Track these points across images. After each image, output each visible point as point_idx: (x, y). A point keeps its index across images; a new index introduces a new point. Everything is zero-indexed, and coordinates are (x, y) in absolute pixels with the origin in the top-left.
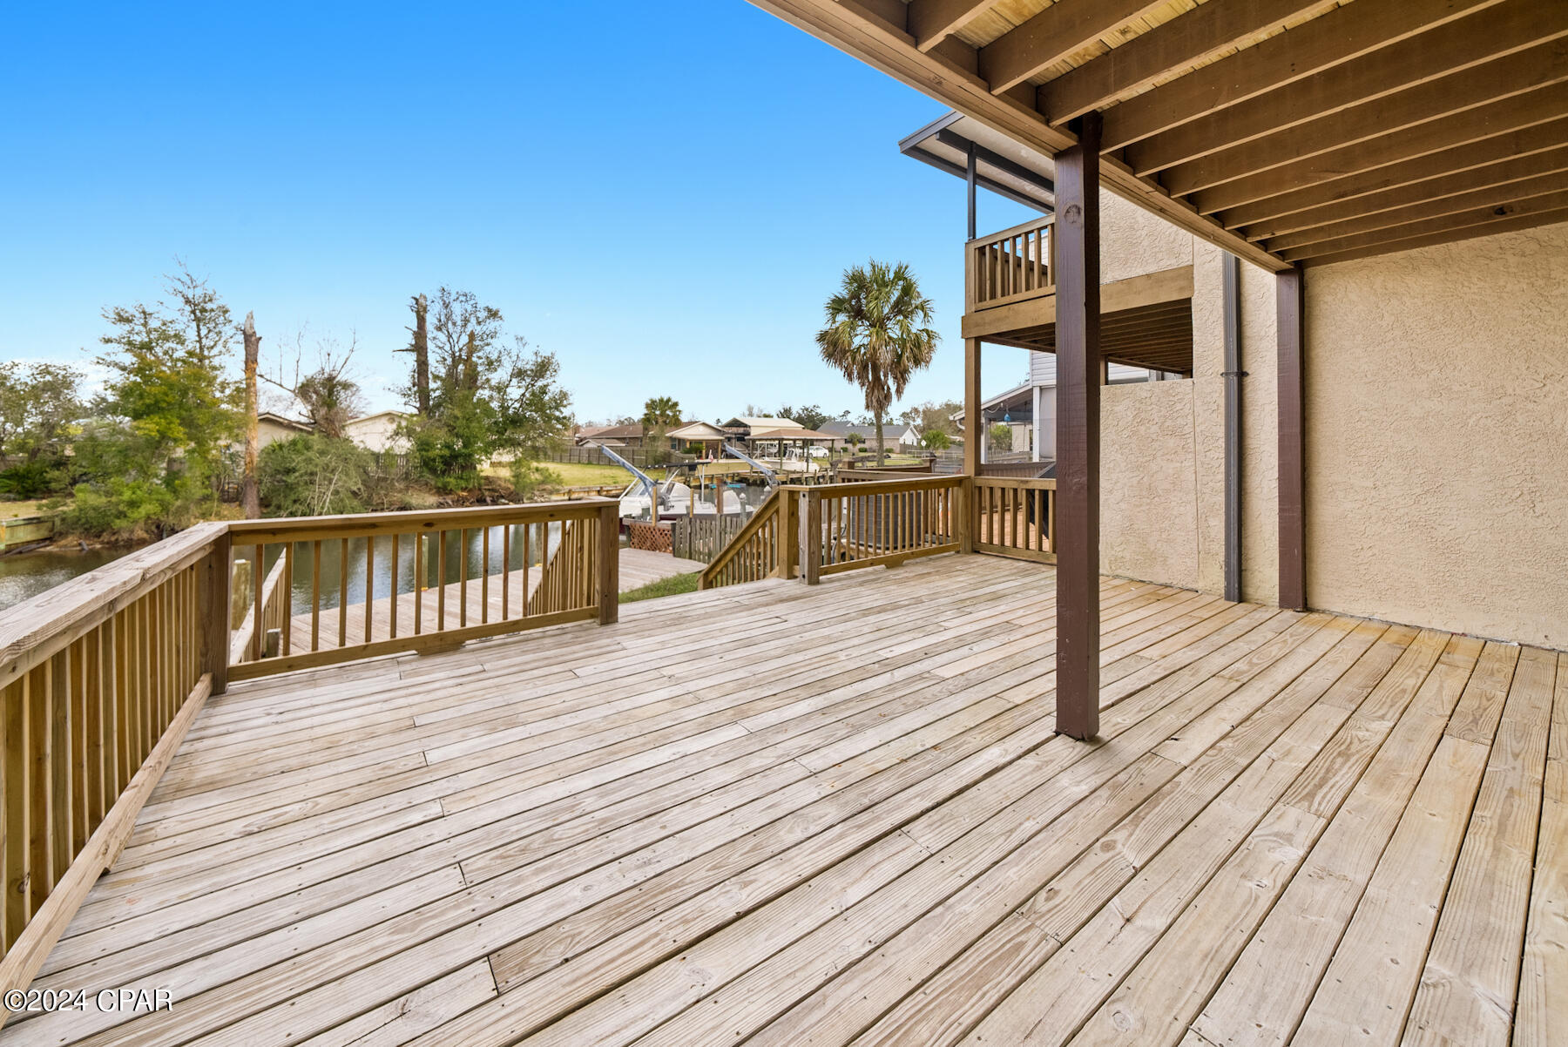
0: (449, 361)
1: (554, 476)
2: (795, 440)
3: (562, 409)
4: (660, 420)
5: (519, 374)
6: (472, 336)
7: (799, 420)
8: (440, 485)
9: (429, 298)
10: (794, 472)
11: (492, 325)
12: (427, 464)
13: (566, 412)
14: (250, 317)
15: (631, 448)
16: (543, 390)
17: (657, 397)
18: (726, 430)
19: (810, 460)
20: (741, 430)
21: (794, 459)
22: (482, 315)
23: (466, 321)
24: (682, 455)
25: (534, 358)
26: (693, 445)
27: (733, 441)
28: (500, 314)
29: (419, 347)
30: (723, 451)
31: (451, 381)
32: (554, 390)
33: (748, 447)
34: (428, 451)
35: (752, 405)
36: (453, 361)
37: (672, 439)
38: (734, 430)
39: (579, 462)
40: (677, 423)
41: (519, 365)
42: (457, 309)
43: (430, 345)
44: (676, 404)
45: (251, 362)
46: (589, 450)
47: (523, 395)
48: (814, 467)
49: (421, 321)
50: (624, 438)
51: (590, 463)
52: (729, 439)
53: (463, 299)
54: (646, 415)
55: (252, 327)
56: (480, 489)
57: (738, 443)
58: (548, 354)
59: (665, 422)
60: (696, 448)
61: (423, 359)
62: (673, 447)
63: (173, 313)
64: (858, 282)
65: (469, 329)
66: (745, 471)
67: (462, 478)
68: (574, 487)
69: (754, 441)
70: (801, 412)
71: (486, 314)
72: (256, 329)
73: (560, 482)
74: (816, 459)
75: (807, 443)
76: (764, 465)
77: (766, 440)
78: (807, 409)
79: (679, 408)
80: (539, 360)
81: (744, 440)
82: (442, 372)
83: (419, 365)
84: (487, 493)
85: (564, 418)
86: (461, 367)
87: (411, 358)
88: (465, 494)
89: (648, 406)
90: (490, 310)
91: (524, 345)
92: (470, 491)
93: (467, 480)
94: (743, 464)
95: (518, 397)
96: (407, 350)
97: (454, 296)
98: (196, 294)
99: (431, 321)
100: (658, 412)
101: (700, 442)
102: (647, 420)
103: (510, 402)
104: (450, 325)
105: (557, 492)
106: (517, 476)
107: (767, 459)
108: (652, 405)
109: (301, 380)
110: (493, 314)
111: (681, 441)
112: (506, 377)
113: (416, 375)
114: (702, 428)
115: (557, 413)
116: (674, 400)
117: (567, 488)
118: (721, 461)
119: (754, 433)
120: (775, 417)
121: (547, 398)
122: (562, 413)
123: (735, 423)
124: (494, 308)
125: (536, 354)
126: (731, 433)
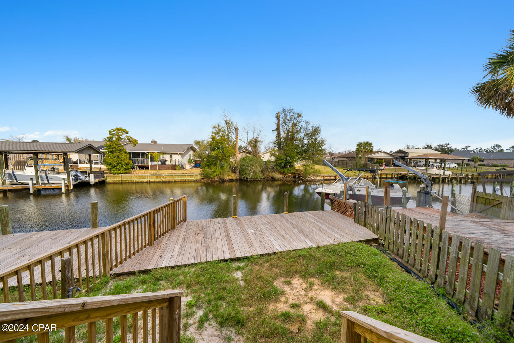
1: (318, 170)
2: (436, 160)
3: (322, 147)
4: (363, 150)
5: (307, 134)
6: (293, 123)
7: (437, 150)
8: (283, 171)
10: (435, 175)
11: (300, 119)
12: (279, 165)
13: (323, 147)
14: (237, 123)
15: (350, 161)
16: (316, 140)
17: (362, 141)
18: (395, 154)
19: (446, 169)
20: (403, 155)
21: (435, 169)
22: (296, 116)
23: (291, 119)
24: (372, 165)
26: (378, 160)
27: (399, 159)
28: (302, 115)
29: (278, 129)
30: (393, 163)
31: (286, 138)
32: (319, 139)
33: (406, 162)
35: (409, 144)
36: (287, 132)
37: (369, 158)
38: (400, 154)
40: (371, 152)
41: (307, 132)
42: (288, 115)
44: (371, 144)
45: (237, 135)
46: (335, 162)
47: (308, 142)
48: (448, 173)
49: (279, 120)
50: (349, 158)
52: (396, 159)
53: (290, 111)
54: (357, 149)
55: (237, 126)
56: (294, 173)
57: (401, 160)
58: (316, 125)
59: (365, 152)
60: (379, 162)
61: (279, 132)
62: (369, 161)
63: (223, 124)
65: (292, 121)
66: (405, 173)
67: (289, 170)
68: (325, 175)
69: (410, 159)
70: (437, 147)
72: (238, 127)
73: (320, 173)
74: (449, 169)
75: (442, 161)
76: (417, 171)
77: (418, 159)
78: (441, 146)
79: (373, 145)
80: (314, 129)
81: (405, 159)
82: (285, 135)
83: (278, 134)
84: (296, 175)
85: (322, 150)
86: (290, 134)
87: (276, 132)
89: (358, 145)
90: (298, 114)
91: (308, 124)
92: (291, 174)
93: (290, 170)
94: (403, 169)
95: (306, 143)
96: (274, 130)
97: (287, 111)
98: (227, 119)
99: (281, 120)
100: (362, 148)
101: (382, 159)
102: (358, 150)
103: (304, 145)
104: (287, 120)
105: (319, 176)
106: (305, 170)
107: (418, 168)
108: (360, 145)
109: (249, 140)
110: (299, 115)
111: (373, 159)
112: (302, 136)
113: (277, 137)
114: (383, 154)
115: (320, 148)
116: (370, 142)
117: (323, 175)
118: (391, 168)
119: (410, 156)
120: (422, 149)
121: (316, 143)
122: (321, 148)
123: (400, 152)
124: (300, 113)
125: (312, 127)
126: (398, 156)
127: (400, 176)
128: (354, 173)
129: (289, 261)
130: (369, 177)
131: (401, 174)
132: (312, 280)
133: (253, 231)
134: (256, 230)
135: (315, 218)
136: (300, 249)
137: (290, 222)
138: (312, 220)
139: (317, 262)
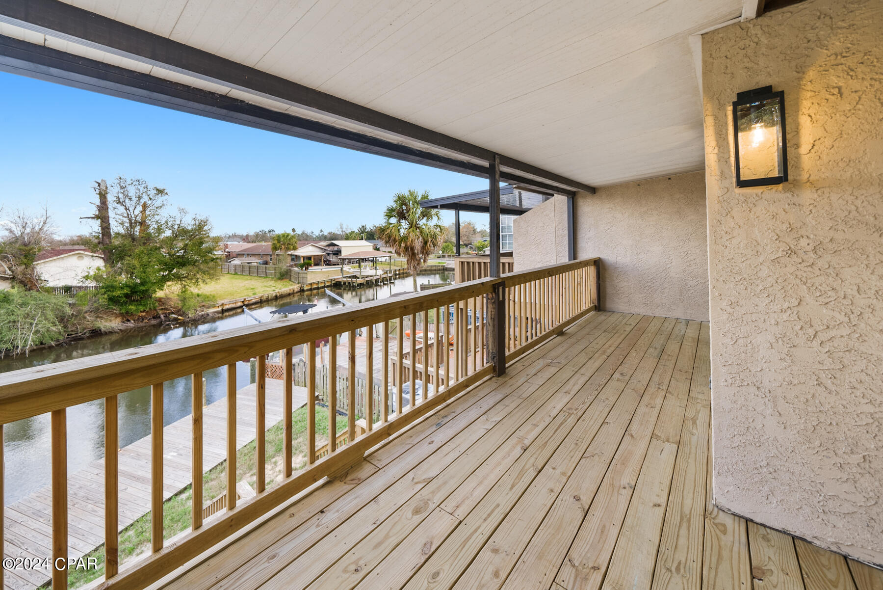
0: (127, 225)
4: (283, 247)
5: (182, 232)
6: (145, 206)
8: (123, 311)
9: (109, 184)
10: (367, 277)
11: (159, 200)
12: (113, 300)
15: (264, 266)
18: (326, 248)
20: (336, 248)
22: (152, 192)
23: (140, 198)
25: (193, 222)
26: (305, 259)
27: (331, 255)
28: (166, 191)
29: (102, 216)
30: (325, 261)
31: (129, 237)
34: (113, 291)
36: (131, 223)
37: (291, 255)
38: (332, 248)
39: (228, 273)
41: (182, 227)
42: (132, 191)
43: (111, 214)
46: (235, 266)
49: (103, 198)
50: (260, 255)
51: (236, 274)
52: (328, 254)
53: (137, 183)
56: (155, 310)
58: (203, 218)
59: (286, 248)
61: (106, 223)
62: (293, 262)
64: (402, 200)
65: (142, 201)
66: (338, 277)
67: (141, 305)
68: (225, 302)
69: (344, 259)
71: (155, 192)
73: (213, 298)
74: (382, 264)
80: (197, 223)
82: (122, 231)
83: (103, 229)
84: (160, 312)
85: (217, 259)
86: (138, 228)
87: (96, 223)
88: (144, 314)
90: (157, 190)
91: (185, 213)
92: (148, 312)
93: (144, 305)
94: (337, 271)
96: (92, 218)
97: (129, 182)
99: (110, 198)
100: (281, 243)
101: (309, 257)
102: (275, 248)
104: (127, 201)
105: (212, 305)
108: (277, 238)
110: (160, 192)
111: (298, 258)
114: (311, 248)
117: (218, 302)
118: (323, 269)
119: (344, 252)
124: (161, 188)
125: (195, 219)
126: (330, 251)
127: (333, 282)
128: (274, 288)
129: (246, 458)
130: (295, 292)
131: (334, 279)
132: (274, 460)
133: (175, 454)
134: (178, 450)
135: (249, 398)
136: (251, 442)
137: (219, 418)
138: (247, 403)
139: (273, 444)
